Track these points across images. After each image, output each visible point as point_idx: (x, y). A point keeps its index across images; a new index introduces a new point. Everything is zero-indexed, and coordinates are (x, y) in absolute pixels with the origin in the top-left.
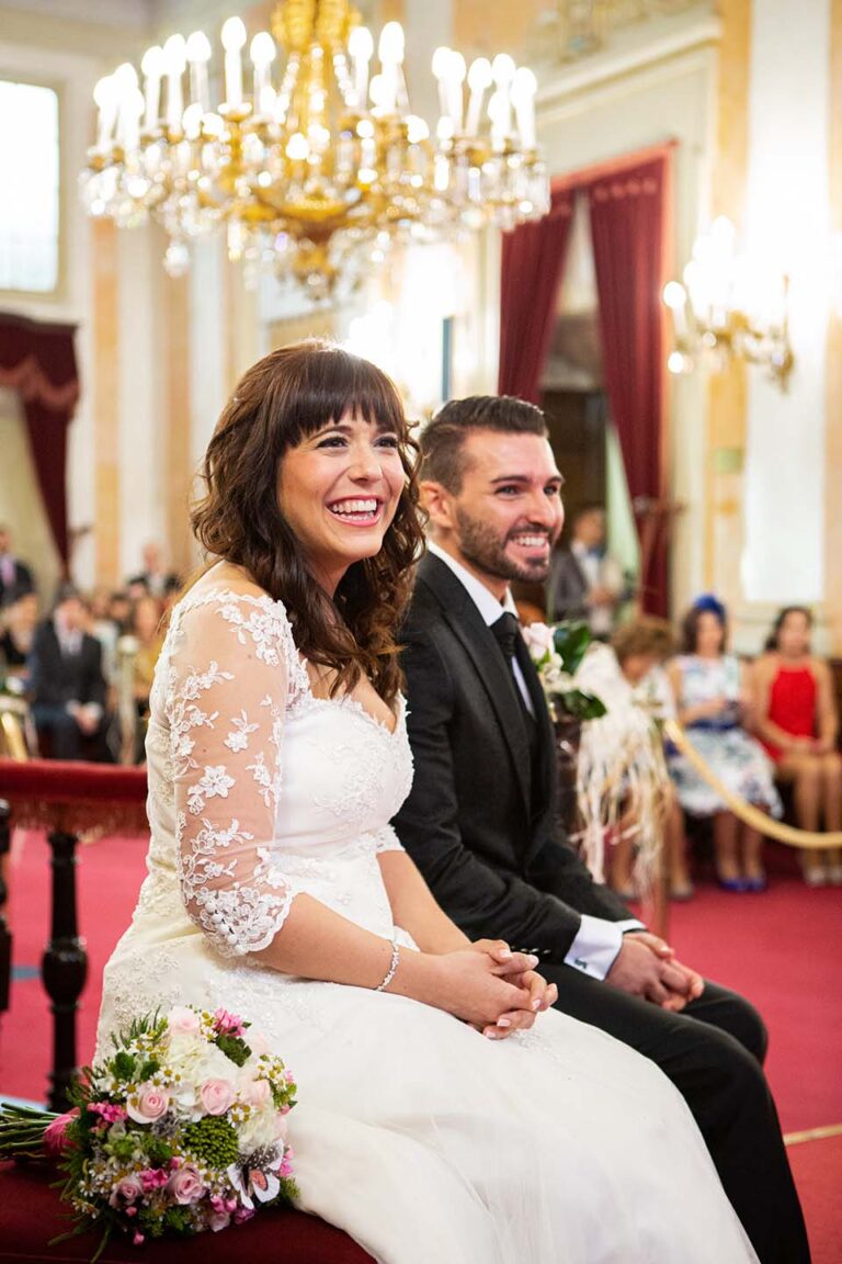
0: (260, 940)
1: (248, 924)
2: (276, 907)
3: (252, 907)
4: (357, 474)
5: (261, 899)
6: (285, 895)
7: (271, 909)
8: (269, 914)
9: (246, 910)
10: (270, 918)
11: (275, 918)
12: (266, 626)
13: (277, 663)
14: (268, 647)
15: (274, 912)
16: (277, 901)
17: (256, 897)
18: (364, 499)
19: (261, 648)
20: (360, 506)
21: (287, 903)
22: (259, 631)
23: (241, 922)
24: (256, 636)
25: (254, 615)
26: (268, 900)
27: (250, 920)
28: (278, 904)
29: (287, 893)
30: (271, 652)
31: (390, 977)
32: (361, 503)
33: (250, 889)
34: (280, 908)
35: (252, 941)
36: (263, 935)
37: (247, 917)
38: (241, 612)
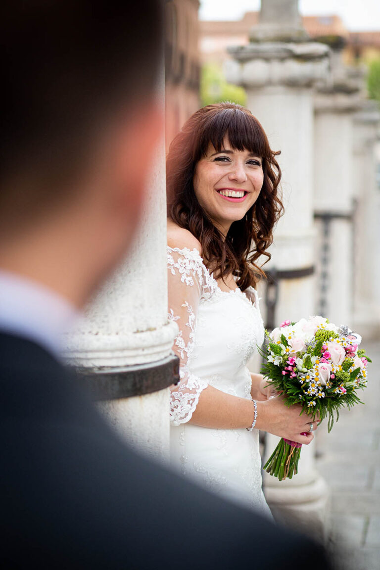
0: (185, 417)
1: (179, 409)
2: (192, 399)
3: (179, 401)
4: (232, 177)
5: (183, 396)
6: (196, 393)
7: (189, 401)
8: (189, 403)
9: (177, 403)
10: (189, 405)
11: (191, 405)
12: (186, 265)
13: (193, 284)
14: (187, 276)
15: (191, 402)
16: (191, 396)
17: (181, 395)
18: (236, 190)
19: (184, 277)
20: (234, 194)
21: (197, 396)
22: (183, 268)
23: (175, 409)
24: (181, 271)
25: (180, 260)
26: (187, 396)
27: (179, 407)
28: (193, 398)
29: (197, 391)
30: (190, 278)
31: (254, 423)
32: (234, 192)
33: (177, 393)
34: (194, 400)
35: (181, 418)
36: (187, 414)
37: (178, 406)
38: (173, 258)
